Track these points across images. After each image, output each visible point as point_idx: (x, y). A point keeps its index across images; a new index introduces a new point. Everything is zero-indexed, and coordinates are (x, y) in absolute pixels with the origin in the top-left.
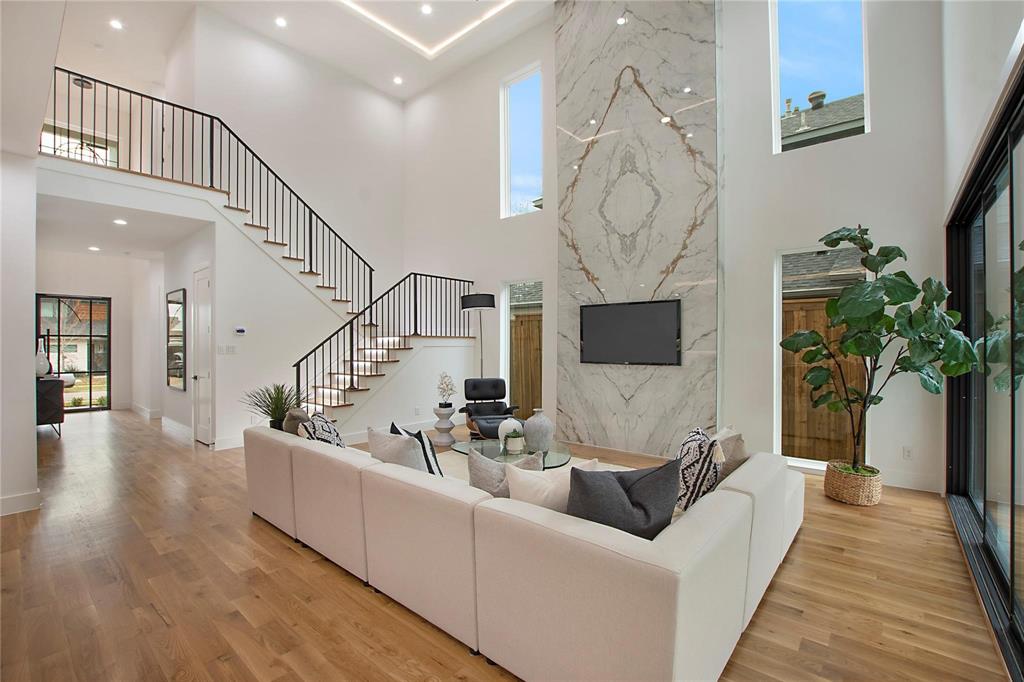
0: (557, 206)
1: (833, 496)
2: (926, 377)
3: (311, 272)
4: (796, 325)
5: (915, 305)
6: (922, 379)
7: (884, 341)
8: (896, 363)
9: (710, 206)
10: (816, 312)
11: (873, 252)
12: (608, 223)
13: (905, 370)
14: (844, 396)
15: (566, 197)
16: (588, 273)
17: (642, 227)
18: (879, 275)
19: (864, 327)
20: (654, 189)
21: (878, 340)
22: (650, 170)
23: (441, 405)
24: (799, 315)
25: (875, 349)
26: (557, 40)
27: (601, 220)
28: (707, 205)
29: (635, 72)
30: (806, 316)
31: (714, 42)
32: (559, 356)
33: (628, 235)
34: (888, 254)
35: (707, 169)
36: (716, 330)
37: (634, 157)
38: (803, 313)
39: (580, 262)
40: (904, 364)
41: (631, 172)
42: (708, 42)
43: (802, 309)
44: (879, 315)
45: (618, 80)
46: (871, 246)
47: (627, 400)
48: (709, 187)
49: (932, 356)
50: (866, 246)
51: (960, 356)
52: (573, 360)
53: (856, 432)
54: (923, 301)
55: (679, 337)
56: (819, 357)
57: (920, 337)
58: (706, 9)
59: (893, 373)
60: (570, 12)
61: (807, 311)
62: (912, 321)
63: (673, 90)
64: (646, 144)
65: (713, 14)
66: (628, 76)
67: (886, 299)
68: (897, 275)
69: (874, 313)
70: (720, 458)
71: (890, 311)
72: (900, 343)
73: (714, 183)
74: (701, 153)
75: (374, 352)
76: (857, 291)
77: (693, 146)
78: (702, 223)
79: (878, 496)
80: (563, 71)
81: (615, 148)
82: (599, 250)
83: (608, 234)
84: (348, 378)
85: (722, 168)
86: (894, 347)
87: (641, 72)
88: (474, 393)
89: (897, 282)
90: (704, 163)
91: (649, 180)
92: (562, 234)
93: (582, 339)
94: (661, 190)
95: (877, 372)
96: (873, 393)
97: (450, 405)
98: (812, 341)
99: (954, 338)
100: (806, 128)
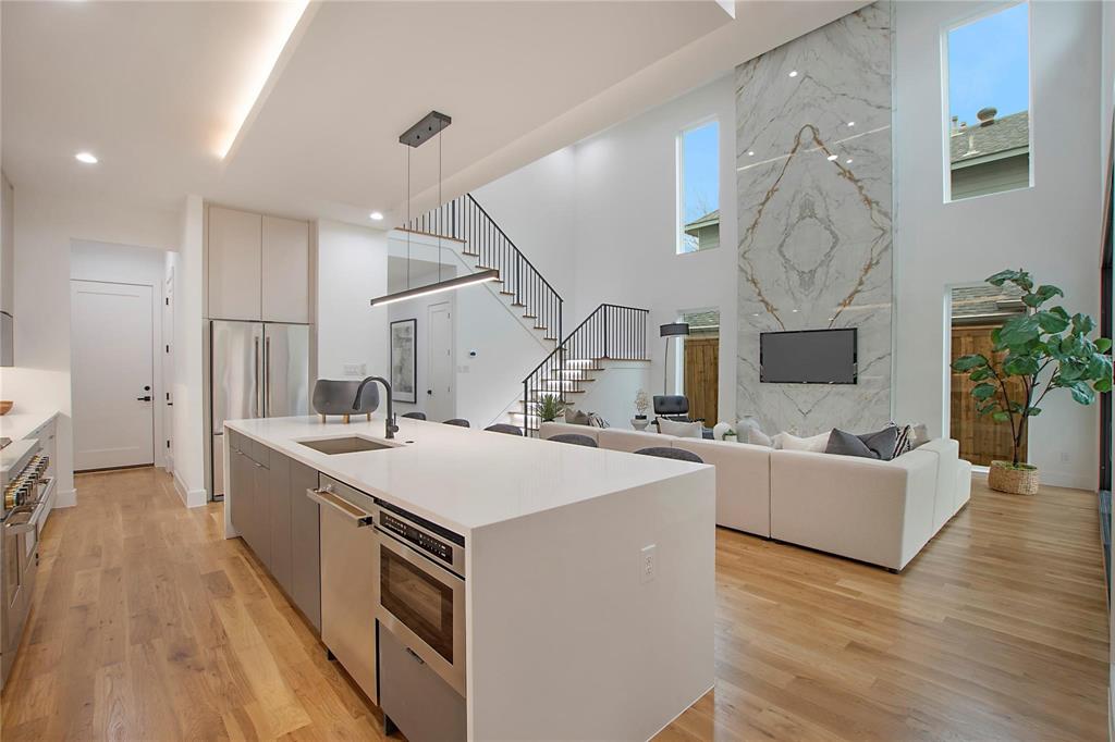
0: (737, 245)
1: (997, 487)
2: (1077, 392)
3: (518, 304)
4: (963, 350)
5: (1065, 335)
6: (1073, 393)
7: (1041, 363)
8: (1052, 380)
9: (886, 248)
10: (983, 339)
11: (1034, 291)
12: (787, 261)
13: (1059, 385)
14: (1006, 408)
15: (746, 238)
16: (767, 304)
17: (820, 265)
18: (1038, 309)
19: (1023, 352)
20: (832, 233)
21: (1035, 362)
22: (828, 216)
23: (637, 417)
24: (965, 341)
25: (1033, 369)
26: (737, 100)
27: (781, 258)
28: (883, 247)
29: (815, 131)
30: (973, 342)
31: (890, 108)
32: (738, 377)
33: (807, 271)
34: (1046, 292)
35: (882, 217)
36: (890, 354)
37: (813, 205)
38: (971, 339)
39: (759, 294)
40: (1058, 382)
41: (810, 217)
42: (885, 108)
43: (969, 335)
44: (1035, 343)
45: (798, 137)
46: (1031, 285)
47: (805, 414)
48: (885, 232)
49: (1079, 374)
50: (1027, 286)
51: (1102, 374)
52: (752, 380)
53: (1017, 436)
54: (1073, 332)
55: (855, 361)
56: (985, 376)
57: (1070, 359)
58: (883, 79)
59: (1049, 389)
60: (750, 75)
61: (974, 337)
62: (1061, 347)
63: (851, 148)
64: (824, 193)
65: (889, 84)
66: (807, 135)
67: (1041, 330)
68: (1053, 310)
69: (1030, 341)
70: (912, 436)
71: (1045, 338)
72: (1055, 363)
73: (889, 230)
74: (877, 203)
75: (572, 372)
76: (1016, 324)
77: (870, 196)
78: (877, 263)
79: (1034, 489)
80: (743, 128)
81: (794, 197)
82: (778, 285)
83: (786, 272)
84: (558, 394)
85: (896, 215)
86: (1049, 367)
87: (821, 131)
88: (662, 409)
89: (1051, 317)
90: (879, 211)
91: (828, 224)
92: (742, 270)
93: (761, 362)
94: (839, 235)
95: (1035, 388)
96: (1031, 405)
97: (645, 417)
98: (978, 363)
99: (1097, 360)
100: (974, 152)
